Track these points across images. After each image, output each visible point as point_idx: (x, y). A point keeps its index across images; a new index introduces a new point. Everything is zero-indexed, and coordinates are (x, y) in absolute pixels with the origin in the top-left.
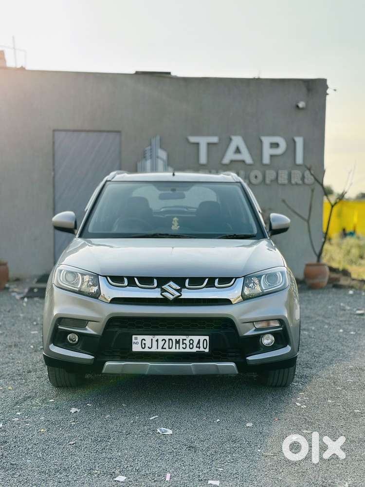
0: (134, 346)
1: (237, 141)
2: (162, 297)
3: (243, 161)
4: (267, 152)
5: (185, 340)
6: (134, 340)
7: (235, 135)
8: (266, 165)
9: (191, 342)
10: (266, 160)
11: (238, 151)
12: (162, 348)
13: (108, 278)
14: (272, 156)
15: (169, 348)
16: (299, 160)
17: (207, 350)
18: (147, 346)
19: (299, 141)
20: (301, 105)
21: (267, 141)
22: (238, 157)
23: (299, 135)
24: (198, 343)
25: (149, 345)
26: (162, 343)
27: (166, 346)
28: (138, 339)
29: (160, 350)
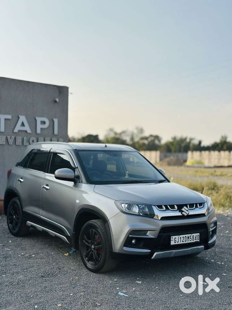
0: (171, 242)
1: (22, 119)
2: (182, 215)
3: (26, 131)
4: (39, 126)
5: (191, 236)
6: (171, 239)
7: (21, 115)
8: (38, 134)
9: (193, 237)
10: (39, 131)
11: (23, 124)
12: (183, 242)
13: (156, 206)
14: (41, 129)
15: (185, 241)
16: (56, 132)
17: (199, 241)
18: (176, 242)
19: (56, 121)
20: (57, 100)
21: (39, 120)
22: (23, 128)
23: (56, 118)
24: (196, 237)
25: (177, 241)
26: (182, 239)
27: (184, 241)
28: (173, 238)
29: (182, 243)
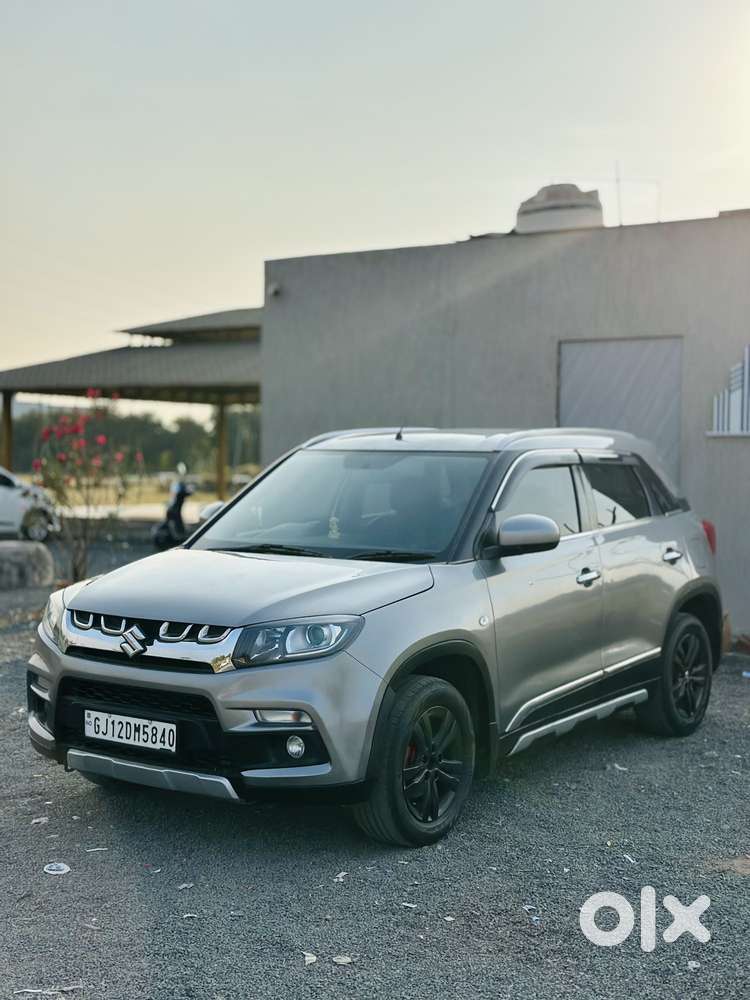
0: (87, 727)
2: (120, 651)
5: (147, 726)
6: (86, 719)
9: (154, 731)
12: (118, 737)
13: (75, 614)
15: (126, 738)
17: (173, 749)
18: (101, 730)
24: (163, 735)
25: (103, 728)
26: (118, 728)
27: (123, 734)
28: (91, 716)
29: (116, 739)
